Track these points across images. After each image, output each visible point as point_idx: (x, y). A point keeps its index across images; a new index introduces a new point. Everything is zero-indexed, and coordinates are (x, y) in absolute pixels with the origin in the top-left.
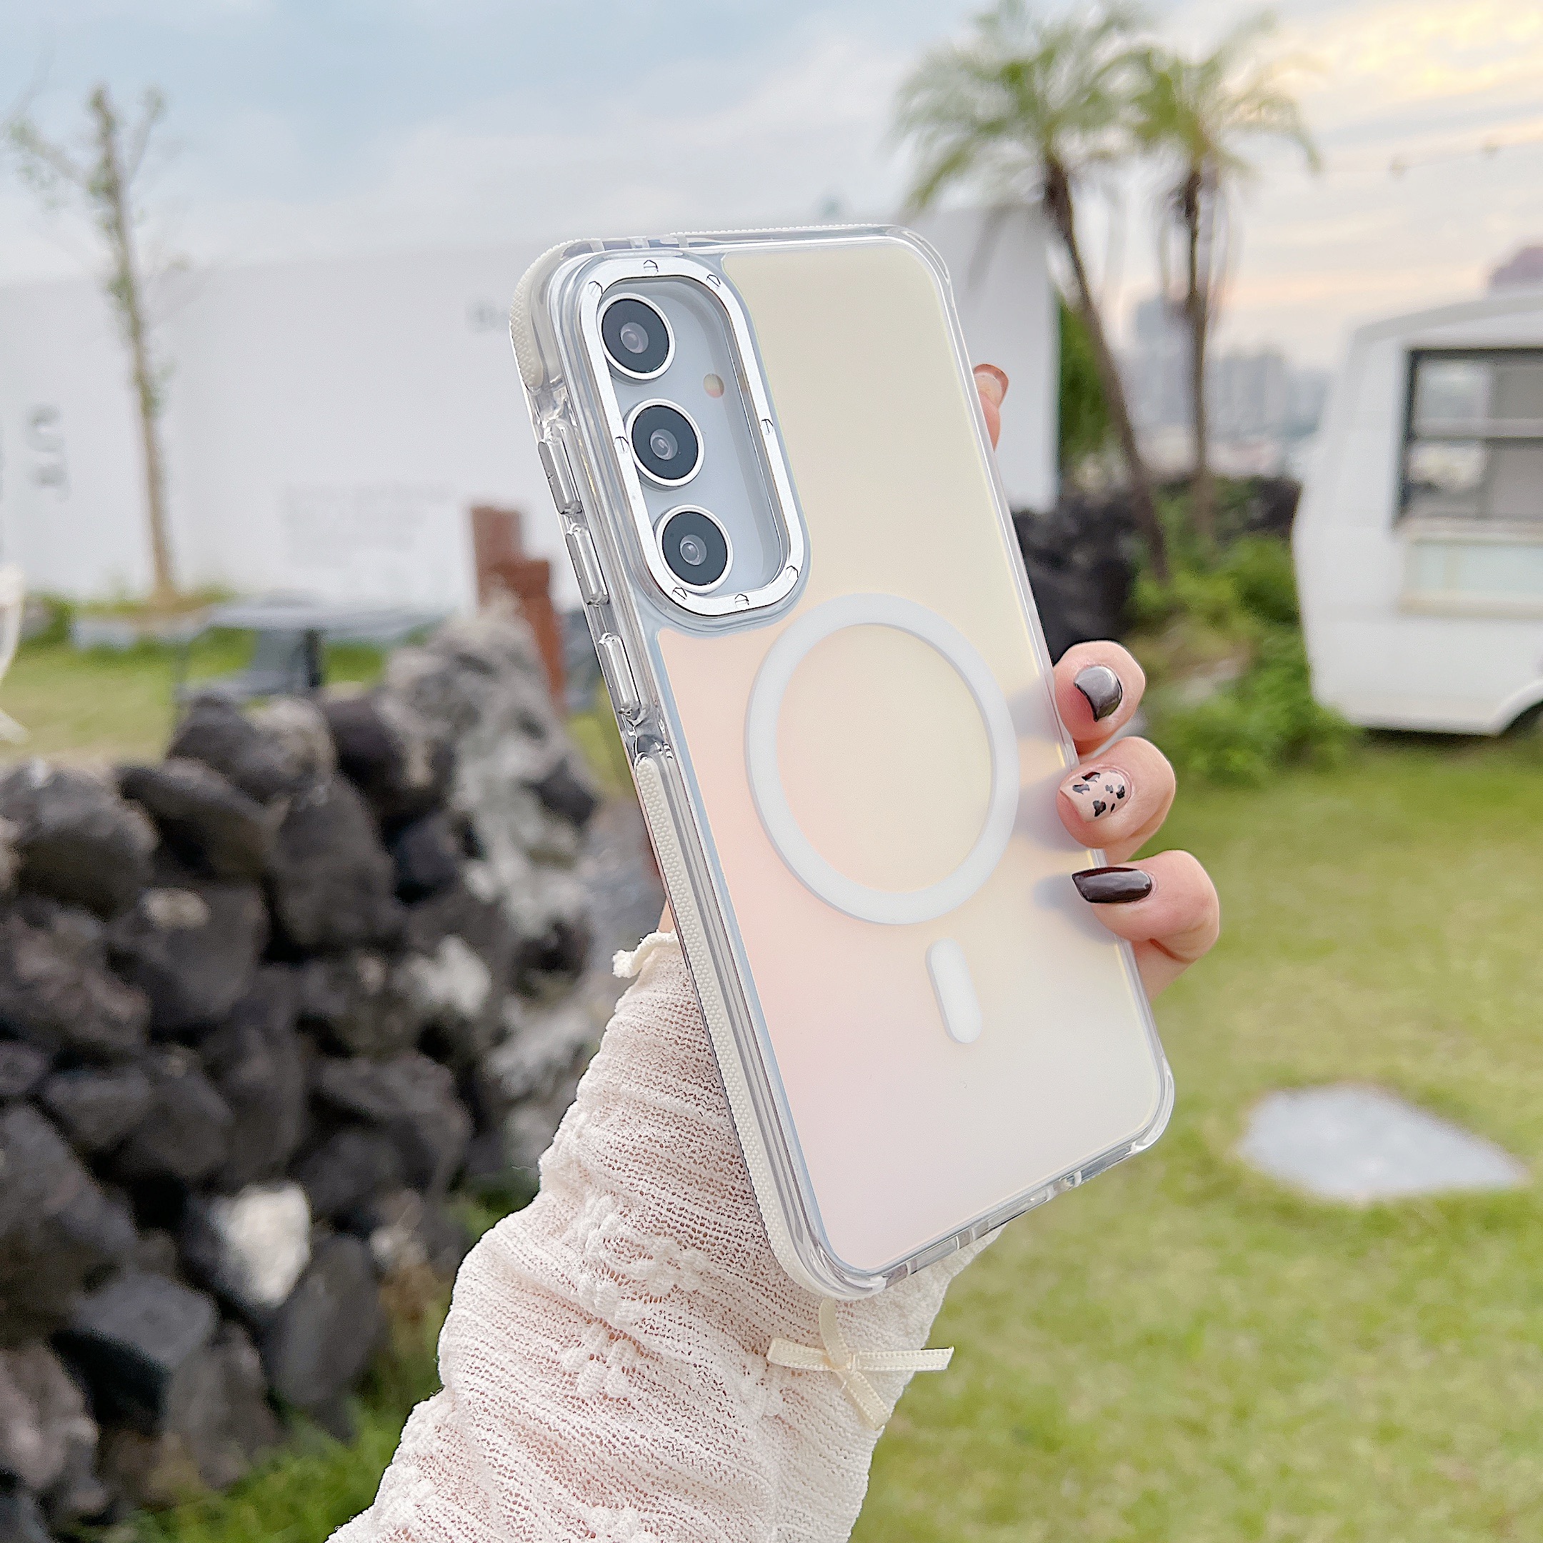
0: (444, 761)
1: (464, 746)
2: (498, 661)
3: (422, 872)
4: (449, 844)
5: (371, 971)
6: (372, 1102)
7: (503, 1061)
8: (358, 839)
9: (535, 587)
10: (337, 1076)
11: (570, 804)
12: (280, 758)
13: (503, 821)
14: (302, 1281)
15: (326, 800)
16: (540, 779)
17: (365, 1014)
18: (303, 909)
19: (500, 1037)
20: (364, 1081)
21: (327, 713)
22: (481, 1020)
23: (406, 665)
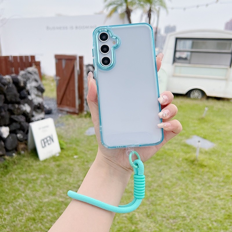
0: (25, 83)
1: (28, 82)
2: (33, 73)
3: (23, 96)
4: (26, 93)
5: (17, 106)
6: (16, 119)
7: (33, 119)
8: (15, 91)
9: (38, 64)
10: (13, 117)
11: (41, 90)
12: (6, 81)
13: (32, 91)
14: (8, 136)
15: (11, 86)
16: (37, 86)
17: (16, 110)
18: (8, 98)
19: (33, 116)
20: (15, 117)
21: (11, 77)
22: (30, 113)
23: (22, 73)
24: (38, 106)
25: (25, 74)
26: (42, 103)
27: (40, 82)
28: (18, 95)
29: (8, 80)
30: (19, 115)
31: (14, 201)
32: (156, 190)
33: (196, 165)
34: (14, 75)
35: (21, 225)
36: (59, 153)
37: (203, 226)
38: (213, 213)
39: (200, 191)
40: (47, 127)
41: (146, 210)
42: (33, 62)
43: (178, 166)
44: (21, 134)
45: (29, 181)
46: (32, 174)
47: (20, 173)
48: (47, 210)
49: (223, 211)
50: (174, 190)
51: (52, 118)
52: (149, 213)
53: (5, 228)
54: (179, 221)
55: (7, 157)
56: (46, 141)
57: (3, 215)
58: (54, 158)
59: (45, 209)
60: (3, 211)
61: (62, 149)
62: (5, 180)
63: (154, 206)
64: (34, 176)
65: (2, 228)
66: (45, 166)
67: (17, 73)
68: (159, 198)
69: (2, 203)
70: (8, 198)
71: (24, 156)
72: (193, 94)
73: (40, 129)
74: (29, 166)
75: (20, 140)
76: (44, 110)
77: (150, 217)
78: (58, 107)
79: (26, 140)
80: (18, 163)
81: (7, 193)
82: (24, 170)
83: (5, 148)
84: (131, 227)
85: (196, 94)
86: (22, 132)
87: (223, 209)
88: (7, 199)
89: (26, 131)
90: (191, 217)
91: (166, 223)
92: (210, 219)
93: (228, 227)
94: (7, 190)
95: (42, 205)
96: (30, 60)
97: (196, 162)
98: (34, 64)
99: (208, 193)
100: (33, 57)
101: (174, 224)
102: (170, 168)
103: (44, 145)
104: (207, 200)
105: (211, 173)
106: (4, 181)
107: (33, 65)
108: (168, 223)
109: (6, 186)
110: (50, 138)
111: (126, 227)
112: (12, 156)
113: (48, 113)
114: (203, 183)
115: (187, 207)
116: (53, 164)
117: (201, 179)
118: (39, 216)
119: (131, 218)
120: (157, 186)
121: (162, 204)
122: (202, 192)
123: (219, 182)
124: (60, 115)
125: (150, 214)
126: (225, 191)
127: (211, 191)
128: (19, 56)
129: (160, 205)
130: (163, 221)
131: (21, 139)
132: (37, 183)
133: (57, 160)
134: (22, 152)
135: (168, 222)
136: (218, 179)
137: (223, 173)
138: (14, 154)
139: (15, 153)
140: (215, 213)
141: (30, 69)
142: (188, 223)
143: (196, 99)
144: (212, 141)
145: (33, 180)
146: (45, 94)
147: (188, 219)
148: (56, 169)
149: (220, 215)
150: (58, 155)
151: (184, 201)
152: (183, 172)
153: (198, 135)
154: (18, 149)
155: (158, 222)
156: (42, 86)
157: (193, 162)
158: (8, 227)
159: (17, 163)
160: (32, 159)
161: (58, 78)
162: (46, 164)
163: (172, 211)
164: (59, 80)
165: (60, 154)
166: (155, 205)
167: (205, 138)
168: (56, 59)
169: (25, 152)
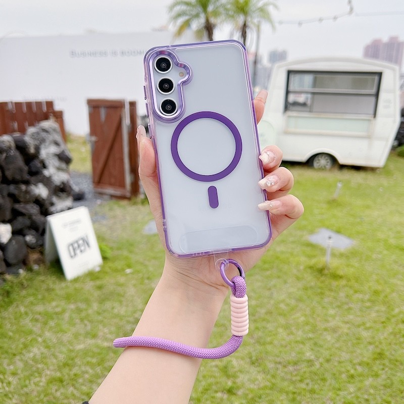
0: (38, 149)
1: (42, 147)
2: (50, 130)
3: (34, 169)
4: (39, 165)
5: (23, 187)
6: (24, 211)
7: (52, 209)
8: (20, 161)
9: (59, 116)
10: (17, 206)
11: (65, 159)
12: (4, 146)
13: (51, 162)
14: (10, 240)
15: (13, 154)
16: (58, 153)
17: (22, 195)
18: (9, 174)
19: (52, 204)
20: (22, 207)
21: (14, 138)
22: (47, 199)
23: (31, 130)
24: (62, 186)
25: (38, 133)
26: (68, 182)
27: (63, 147)
28: (26, 168)
29: (7, 144)
30: (27, 202)
31: (24, 352)
32: (264, 320)
33: (326, 275)
34: (17, 135)
35: (38, 392)
36: (100, 266)
37: (341, 373)
38: (355, 352)
39: (334, 317)
40: (78, 221)
41: (250, 353)
42: (51, 112)
43: (298, 279)
44: (32, 235)
45: (48, 316)
46: (54, 304)
47: (32, 303)
48: (83, 363)
49: (371, 348)
50: (293, 317)
51: (85, 206)
52: (254, 358)
53: (10, 399)
54: (303, 367)
55: (8, 277)
56: (77, 246)
57: (6, 377)
58: (91, 275)
59: (79, 362)
60: (5, 369)
61: (104, 258)
62: (7, 316)
63: (261, 345)
64: (57, 306)
65: (5, 399)
66: (75, 289)
67: (23, 130)
68: (270, 332)
69: (3, 356)
70: (13, 346)
71: (38, 273)
72: (318, 161)
73: (65, 226)
74: (49, 290)
75: (30, 247)
76: (72, 193)
77: (256, 364)
78: (95, 187)
79: (42, 245)
80: (28, 285)
81: (10, 338)
82: (40, 297)
83: (5, 261)
84: (226, 383)
85: (323, 162)
86: (33, 232)
87: (370, 343)
88: (11, 349)
89: (41, 230)
90: (321, 360)
91: (282, 372)
92: (351, 362)
93: (380, 372)
94: (11, 334)
95: (73, 354)
96: (45, 109)
97: (326, 272)
98: (52, 114)
99: (346, 319)
100: (50, 104)
101: (294, 374)
102: (285, 282)
103: (73, 254)
104: (346, 331)
105: (351, 287)
106: (5, 318)
107: (51, 117)
108: (286, 373)
109: (9, 326)
110: (83, 241)
111: (217, 383)
112: (17, 274)
113: (79, 198)
114: (339, 304)
115: (315, 344)
116: (89, 285)
117: (335, 298)
118: (69, 375)
119: (226, 367)
120: (266, 313)
121: (276, 342)
122: (337, 318)
123: (362, 301)
124: (99, 202)
125: (257, 360)
126: (374, 315)
127: (351, 317)
128: (26, 103)
129: (271, 343)
130: (277, 369)
131: (33, 244)
132: (63, 319)
133: (98, 278)
134: (36, 267)
135: (286, 370)
136: (361, 296)
137: (370, 288)
138: (21, 271)
139: (23, 269)
140: (359, 351)
141: (46, 124)
142: (318, 370)
143: (323, 170)
144: (350, 236)
145: (56, 313)
146: (72, 167)
147: (316, 363)
148: (97, 293)
149: (367, 353)
150: (98, 269)
151: (310, 335)
152: (306, 289)
153: (328, 228)
154: (27, 262)
155: (269, 371)
156: (67, 153)
157: (321, 271)
158: (16, 396)
159: (26, 285)
160: (54, 278)
161: (94, 139)
162: (77, 285)
163: (291, 353)
164: (96, 142)
165: (102, 267)
166: (264, 344)
167: (338, 232)
168: (89, 107)
169: (40, 267)
